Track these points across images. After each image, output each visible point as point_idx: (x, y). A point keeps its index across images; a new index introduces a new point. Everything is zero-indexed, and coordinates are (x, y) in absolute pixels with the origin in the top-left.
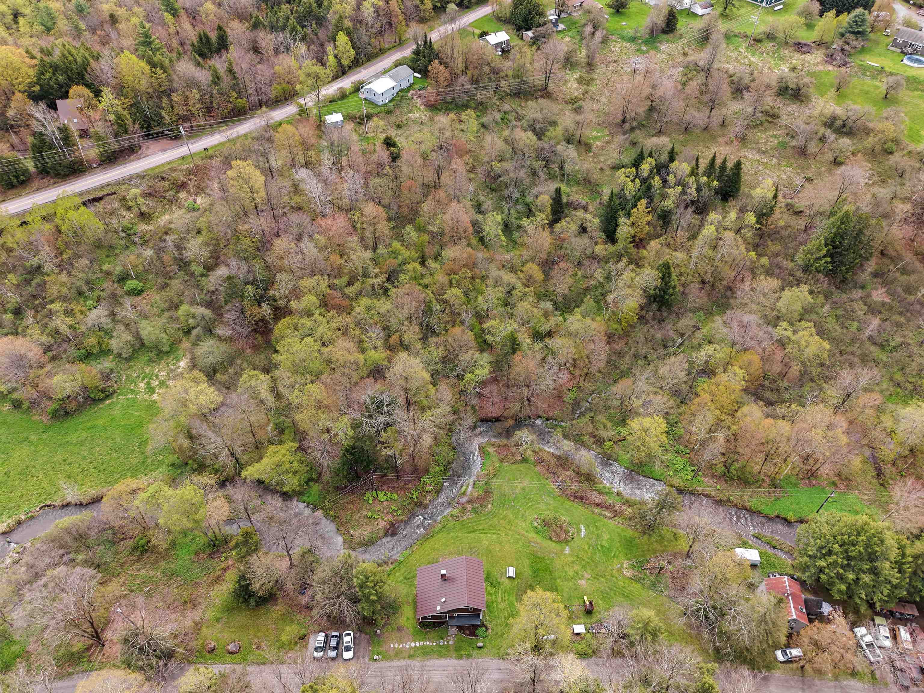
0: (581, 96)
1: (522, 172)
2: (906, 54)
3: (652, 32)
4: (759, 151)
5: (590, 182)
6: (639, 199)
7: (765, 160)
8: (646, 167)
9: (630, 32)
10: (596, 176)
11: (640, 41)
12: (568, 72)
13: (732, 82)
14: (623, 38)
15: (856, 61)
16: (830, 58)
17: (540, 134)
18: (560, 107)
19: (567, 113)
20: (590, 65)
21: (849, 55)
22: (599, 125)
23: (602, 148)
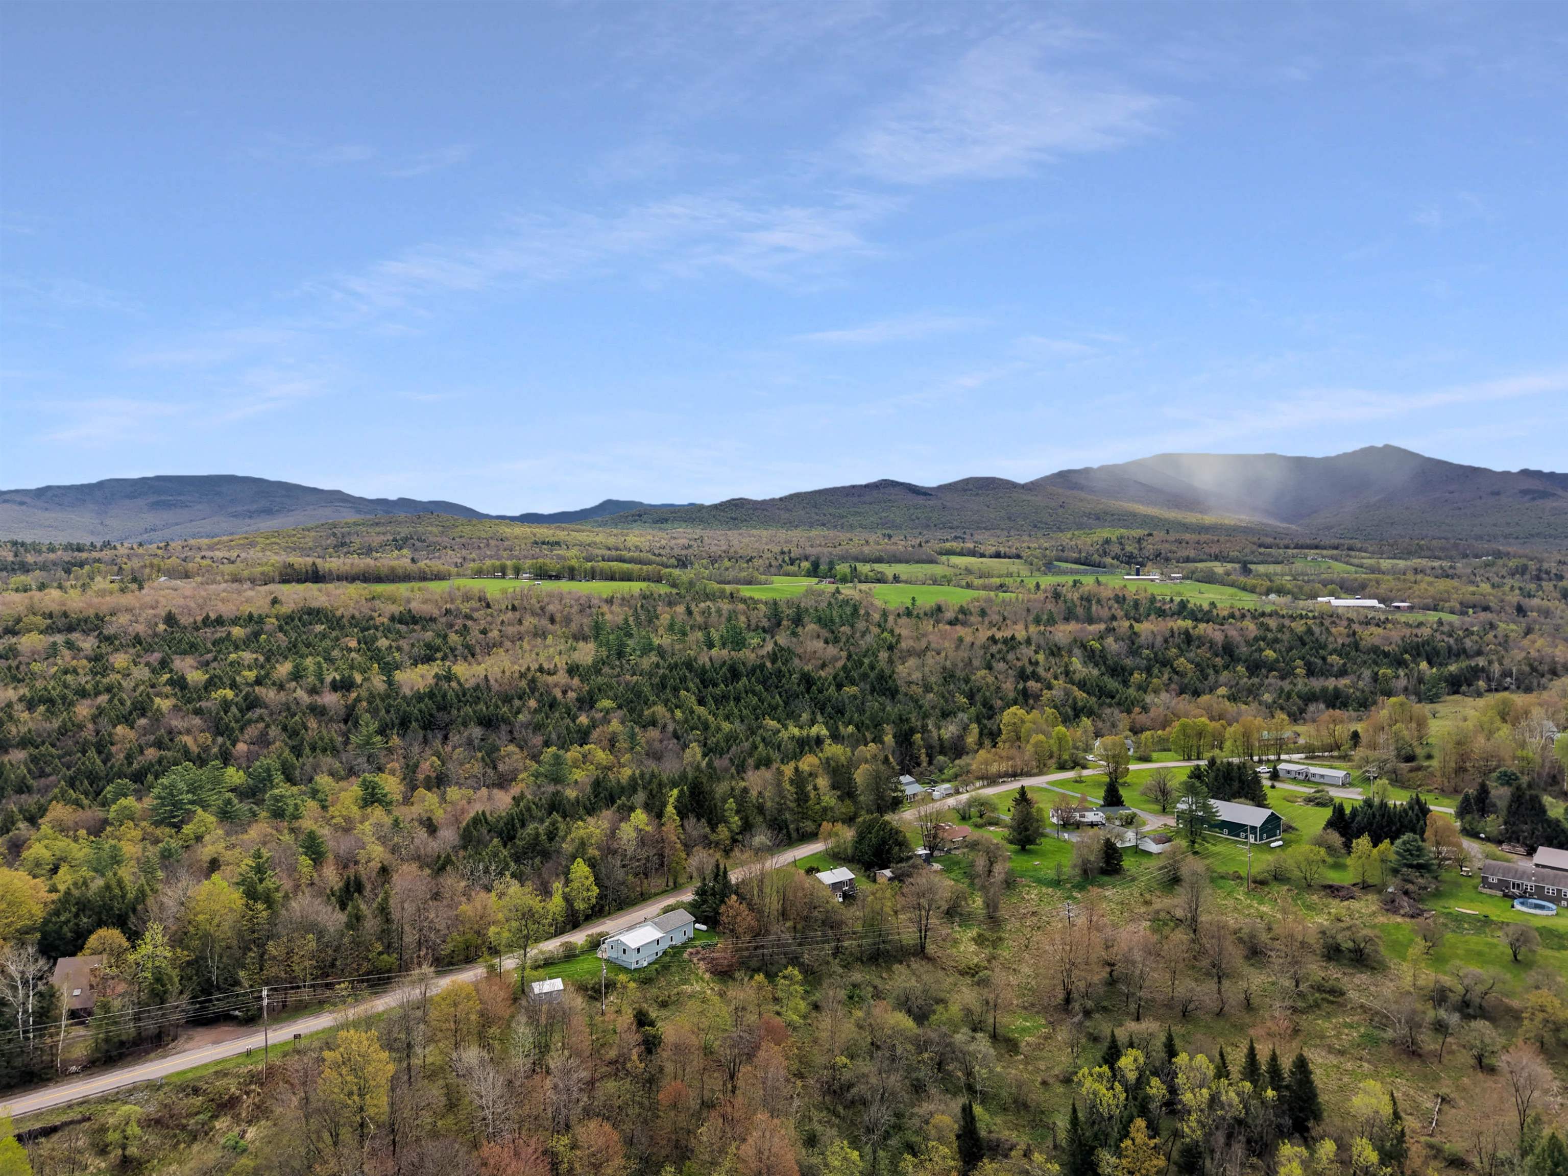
0: (986, 964)
1: (893, 1078)
2: (1513, 897)
3: (1085, 872)
4: (1330, 1049)
5: (1026, 1106)
6: (1131, 1120)
7: (1349, 1066)
8: (1128, 1062)
9: (1051, 874)
10: (1036, 1096)
11: (1069, 886)
12: (957, 928)
13: (1240, 940)
14: (1040, 881)
15: (1435, 908)
16: (1391, 905)
17: (921, 1017)
18: (951, 980)
19: (964, 989)
20: (993, 920)
21: (1421, 900)
22: (1025, 1008)
23: (1039, 1047)
